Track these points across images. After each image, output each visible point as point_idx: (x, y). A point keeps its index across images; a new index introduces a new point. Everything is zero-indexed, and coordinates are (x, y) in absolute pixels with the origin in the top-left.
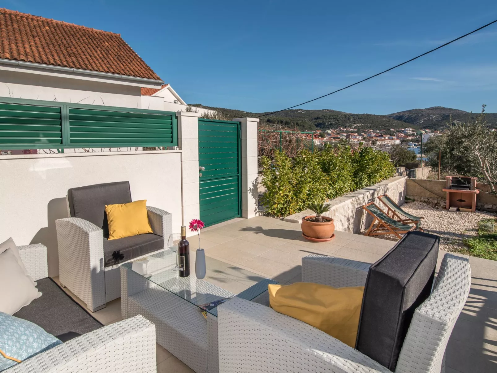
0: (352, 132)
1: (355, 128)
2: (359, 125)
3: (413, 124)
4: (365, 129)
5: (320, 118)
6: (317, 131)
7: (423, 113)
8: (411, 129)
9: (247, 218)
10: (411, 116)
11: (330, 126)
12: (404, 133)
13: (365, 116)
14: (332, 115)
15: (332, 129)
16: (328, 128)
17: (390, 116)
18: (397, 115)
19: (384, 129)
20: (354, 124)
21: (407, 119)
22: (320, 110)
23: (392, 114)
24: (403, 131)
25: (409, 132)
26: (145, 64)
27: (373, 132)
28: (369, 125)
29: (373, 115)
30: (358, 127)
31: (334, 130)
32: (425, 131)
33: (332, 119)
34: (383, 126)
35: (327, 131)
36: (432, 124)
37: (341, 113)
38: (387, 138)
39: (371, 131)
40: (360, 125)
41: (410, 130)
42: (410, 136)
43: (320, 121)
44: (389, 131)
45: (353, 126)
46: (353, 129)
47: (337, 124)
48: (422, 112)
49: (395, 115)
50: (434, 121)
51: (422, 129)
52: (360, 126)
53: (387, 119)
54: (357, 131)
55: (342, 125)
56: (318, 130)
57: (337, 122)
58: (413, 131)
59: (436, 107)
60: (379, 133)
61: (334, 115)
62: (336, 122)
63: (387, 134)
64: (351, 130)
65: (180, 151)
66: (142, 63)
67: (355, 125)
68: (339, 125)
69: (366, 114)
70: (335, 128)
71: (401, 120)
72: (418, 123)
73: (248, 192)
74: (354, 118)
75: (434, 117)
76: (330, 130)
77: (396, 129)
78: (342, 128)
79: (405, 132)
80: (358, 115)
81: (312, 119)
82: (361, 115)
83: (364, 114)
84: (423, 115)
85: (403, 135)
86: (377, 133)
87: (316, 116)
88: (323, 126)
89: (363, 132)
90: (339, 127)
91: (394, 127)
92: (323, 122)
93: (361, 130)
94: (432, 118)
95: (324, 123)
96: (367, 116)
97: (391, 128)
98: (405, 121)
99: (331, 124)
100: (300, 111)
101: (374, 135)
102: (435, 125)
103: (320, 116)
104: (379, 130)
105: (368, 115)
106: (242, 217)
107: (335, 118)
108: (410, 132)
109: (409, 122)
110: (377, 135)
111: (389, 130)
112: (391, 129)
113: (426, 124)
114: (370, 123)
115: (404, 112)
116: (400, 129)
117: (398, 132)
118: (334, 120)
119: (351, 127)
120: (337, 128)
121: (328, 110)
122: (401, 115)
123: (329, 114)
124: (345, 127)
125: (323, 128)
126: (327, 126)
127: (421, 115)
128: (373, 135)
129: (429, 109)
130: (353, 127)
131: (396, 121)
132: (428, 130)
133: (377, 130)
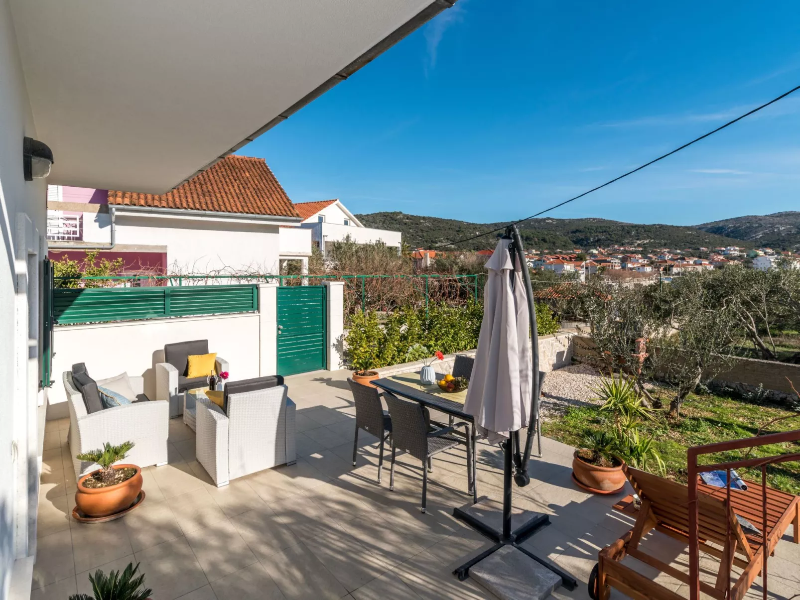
0: (633, 253)
1: (639, 245)
2: (645, 242)
3: (743, 240)
4: (656, 248)
5: (580, 232)
6: (575, 250)
7: (762, 223)
8: (737, 248)
9: (329, 370)
10: (739, 227)
11: (598, 243)
12: (724, 254)
13: (656, 228)
14: (601, 227)
15: (600, 247)
16: (594, 245)
17: (700, 228)
18: (713, 225)
19: (690, 248)
20: (638, 239)
21: (732, 232)
22: (582, 220)
23: (704, 224)
24: (724, 251)
25: (733, 252)
27: (668, 252)
28: (663, 241)
29: (670, 226)
30: (644, 244)
31: (604, 249)
32: (763, 251)
33: (600, 232)
34: (688, 243)
35: (591, 250)
36: (779, 240)
37: (615, 223)
38: (691, 262)
39: (667, 250)
40: (648, 241)
41: (735, 250)
42: (734, 259)
43: (580, 236)
44: (698, 251)
45: (636, 242)
46: (635, 247)
47: (609, 239)
48: (760, 220)
49: (709, 226)
50: (783, 235)
51: (758, 247)
52: (647, 243)
53: (694, 233)
54: (642, 251)
55: (617, 242)
56: (577, 249)
57: (609, 236)
58: (741, 251)
59: (786, 212)
60: (679, 254)
61: (604, 226)
62: (607, 238)
63: (693, 256)
64: (631, 249)
65: (259, 314)
67: (639, 242)
68: (612, 241)
69: (658, 225)
70: (604, 246)
71: (721, 233)
72: (752, 238)
73: (331, 347)
74: (637, 230)
75: (783, 228)
76: (597, 250)
77: (710, 247)
78: (616, 246)
79: (726, 252)
80: (643, 227)
81: (568, 233)
82: (649, 226)
83: (654, 225)
84: (760, 226)
85: (722, 257)
86: (677, 254)
87: (574, 228)
88: (585, 243)
89: (651, 253)
90: (613, 244)
91: (707, 245)
92: (585, 236)
93: (648, 249)
94: (779, 229)
95: (587, 239)
96: (660, 228)
97: (702, 246)
98: (728, 235)
99: (599, 240)
100: (550, 221)
101: (670, 257)
102: (784, 241)
103: (581, 228)
104: (680, 249)
105: (661, 226)
106: (326, 369)
107: (605, 232)
108: (737, 253)
109: (736, 237)
110: (675, 258)
111: (699, 249)
112: (702, 248)
113: (766, 240)
114: (664, 239)
115: (727, 220)
116: (718, 248)
117: (714, 252)
118: (604, 233)
119: (631, 244)
120: (608, 246)
121: (594, 219)
122: (721, 225)
123: (595, 225)
124: (622, 245)
125: (586, 245)
126: (592, 242)
127: (757, 225)
128: (668, 257)
129: (772, 216)
130: (636, 244)
131: (712, 235)
132: (769, 251)
133: (676, 249)
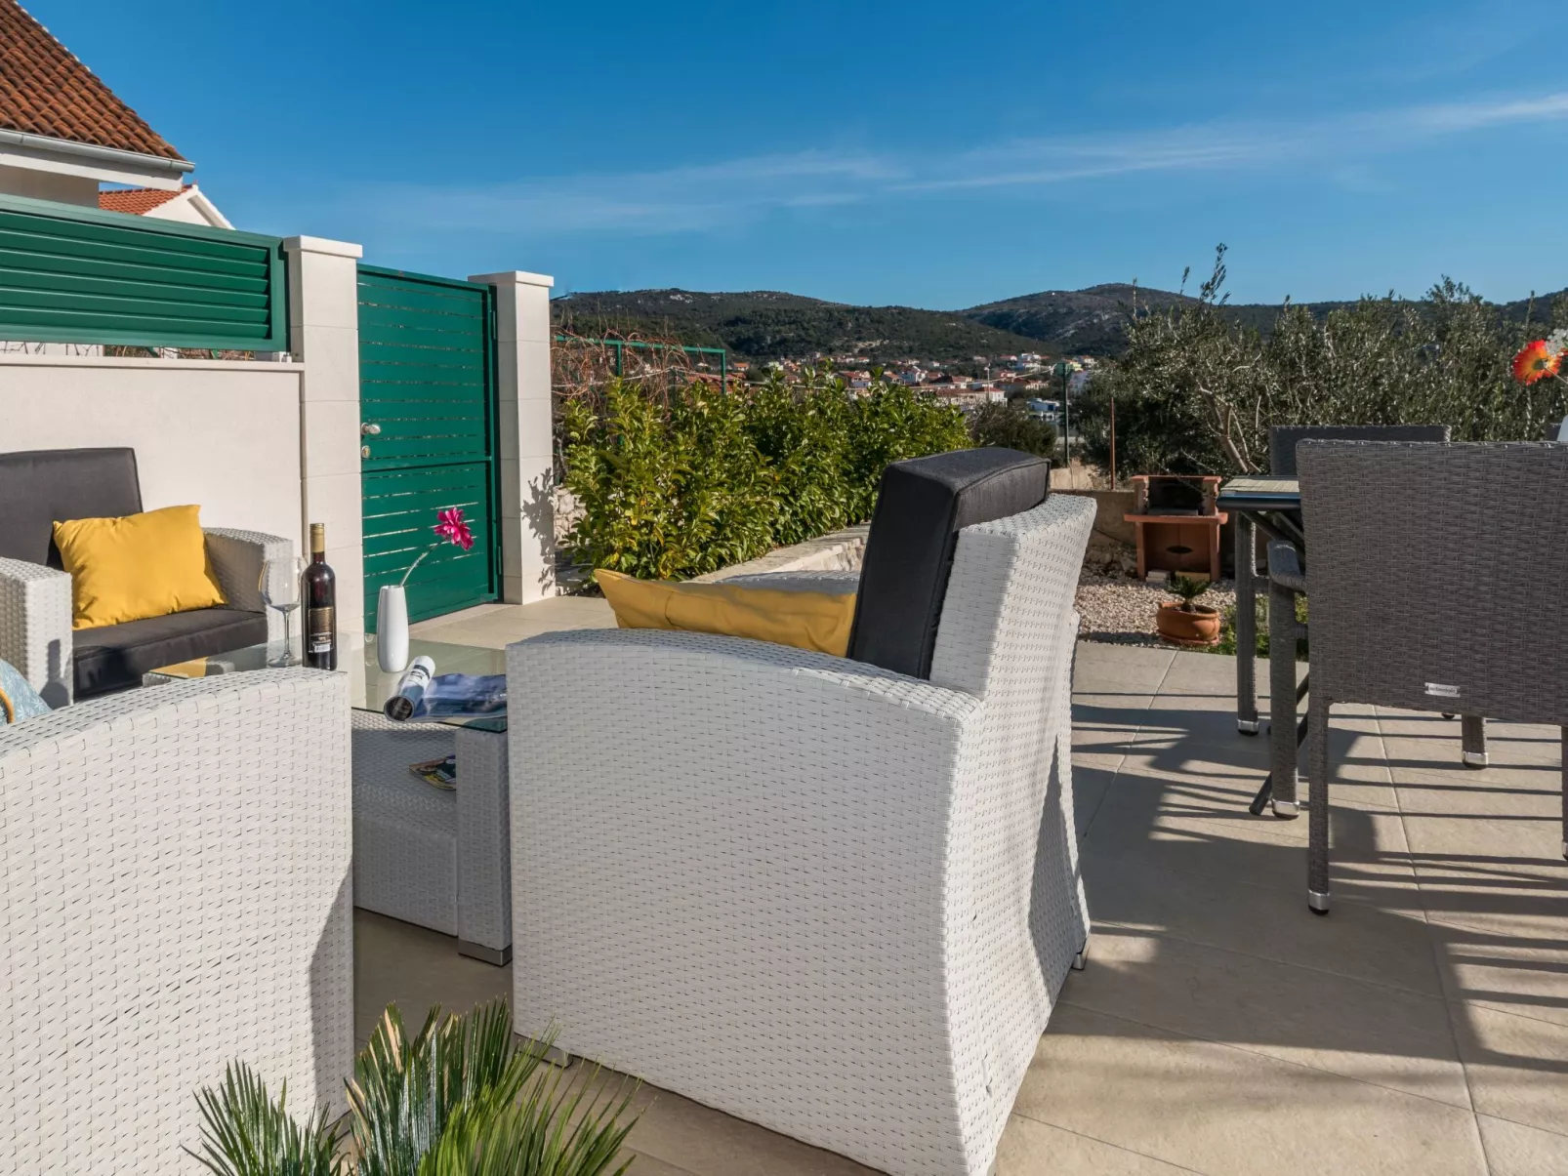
0: (852, 368)
1: (862, 352)
2: (874, 345)
3: (1044, 341)
4: (895, 358)
5: (744, 322)
6: (736, 365)
7: (1074, 305)
8: (1037, 357)
9: (519, 603)
10: (1036, 313)
11: (781, 349)
12: (1016, 370)
13: (892, 314)
14: (785, 311)
15: (786, 357)
16: (774, 353)
17: (971, 315)
18: (992, 310)
19: (955, 357)
20: (859, 339)
21: (1025, 324)
22: (746, 295)
23: (977, 308)
24: (1015, 363)
25: (1031, 365)
26: (112, 98)
27: (918, 366)
28: (906, 344)
29: (917, 311)
30: (872, 350)
31: (794, 362)
32: (1080, 362)
33: (784, 324)
34: (951, 346)
35: (771, 364)
36: (1101, 339)
37: (812, 303)
38: (963, 386)
39: (914, 362)
40: (878, 343)
41: (1034, 361)
42: (1034, 378)
43: (746, 332)
44: (969, 362)
45: (856, 346)
46: (854, 356)
47: (803, 340)
48: (1070, 299)
49: (986, 312)
50: (1107, 330)
51: (1070, 355)
52: (878, 348)
53: (961, 325)
54: (868, 364)
55: (819, 345)
56: (740, 361)
57: (802, 333)
58: (1044, 363)
59: (1110, 285)
60: (937, 369)
61: (793, 311)
62: (799, 336)
63: (963, 374)
64: (848, 360)
65: (298, 366)
66: (101, 95)
67: (861, 345)
68: (810, 343)
69: (896, 308)
70: (795, 354)
71: (1005, 327)
72: (1058, 336)
73: (523, 514)
74: (857, 319)
75: (1107, 317)
76: (781, 363)
77: (991, 356)
78: (818, 355)
79: (1019, 366)
80: (868, 311)
81: (719, 324)
82: (879, 309)
83: (888, 308)
84: (1070, 312)
85: (1013, 375)
86: (932, 371)
87: (731, 314)
88: (756, 347)
89: (886, 368)
90: (811, 349)
91: (984, 350)
92: (755, 333)
93: (880, 359)
94: (1100, 320)
95: (759, 339)
96: (900, 314)
97: (977, 354)
98: (1018, 332)
99: (783, 341)
100: (679, 297)
101: (923, 375)
102: (1109, 341)
103: (747, 313)
104: (937, 361)
105: (902, 311)
106: (501, 600)
107: (794, 322)
108: (1036, 366)
109: (1032, 335)
110: (934, 378)
111: (971, 359)
112: (976, 358)
113: (1083, 341)
114: (908, 338)
115: (1015, 300)
116: (1004, 358)
117: (999, 365)
118: (793, 326)
119: (847, 349)
120: (802, 354)
121: (771, 294)
122: (1005, 309)
123: (774, 307)
124: (830, 351)
125: (757, 353)
126: (770, 346)
127: (1065, 310)
128: (920, 376)
129: (1089, 292)
130: (856, 351)
131: (991, 330)
132: (1089, 361)
133: (931, 360)
